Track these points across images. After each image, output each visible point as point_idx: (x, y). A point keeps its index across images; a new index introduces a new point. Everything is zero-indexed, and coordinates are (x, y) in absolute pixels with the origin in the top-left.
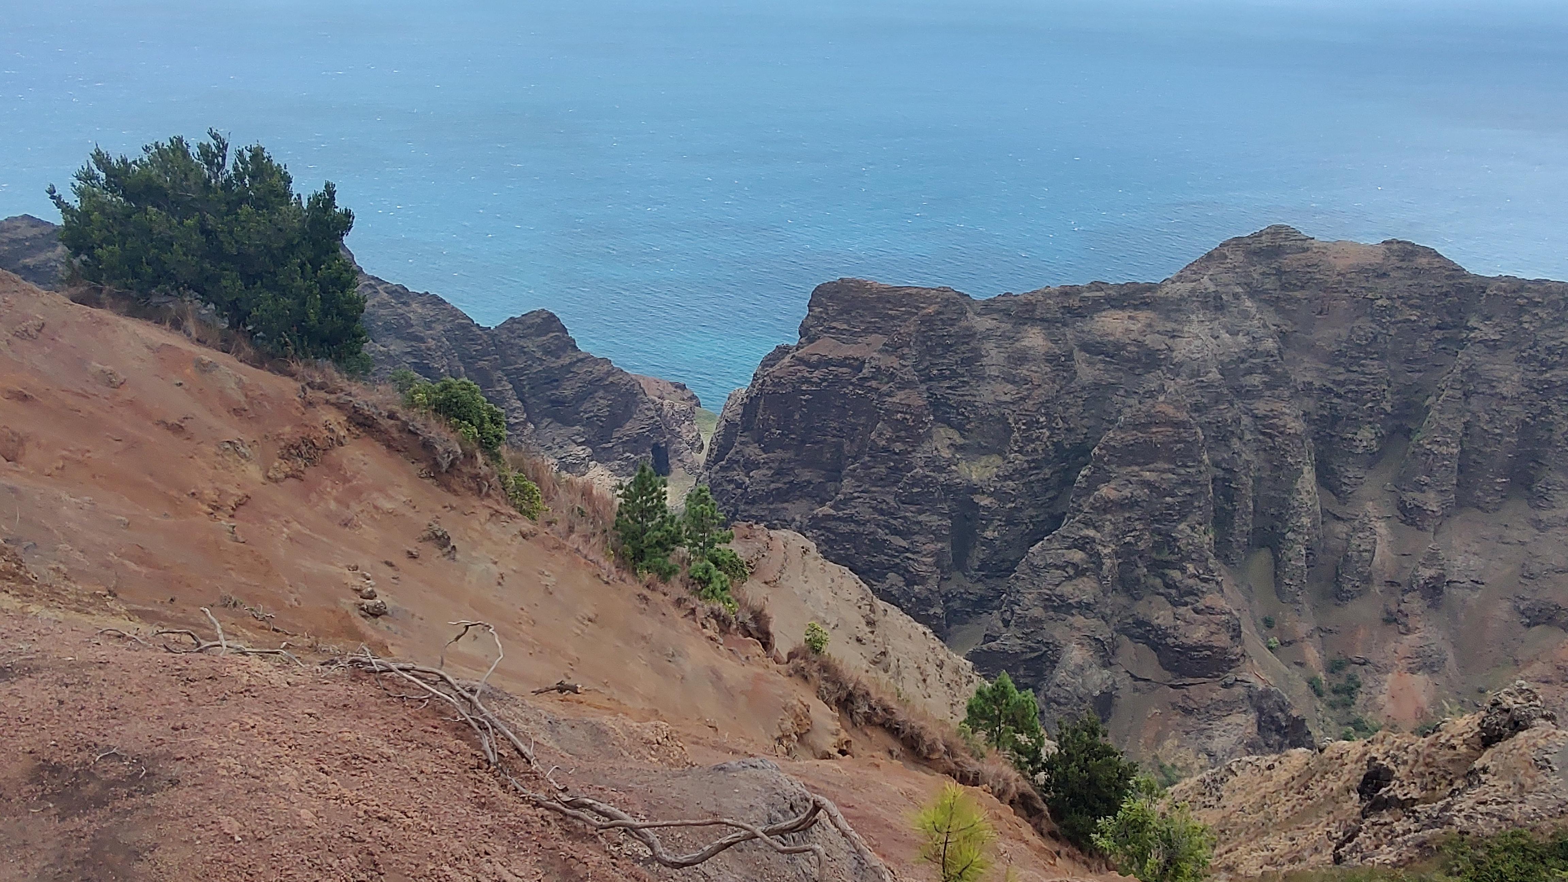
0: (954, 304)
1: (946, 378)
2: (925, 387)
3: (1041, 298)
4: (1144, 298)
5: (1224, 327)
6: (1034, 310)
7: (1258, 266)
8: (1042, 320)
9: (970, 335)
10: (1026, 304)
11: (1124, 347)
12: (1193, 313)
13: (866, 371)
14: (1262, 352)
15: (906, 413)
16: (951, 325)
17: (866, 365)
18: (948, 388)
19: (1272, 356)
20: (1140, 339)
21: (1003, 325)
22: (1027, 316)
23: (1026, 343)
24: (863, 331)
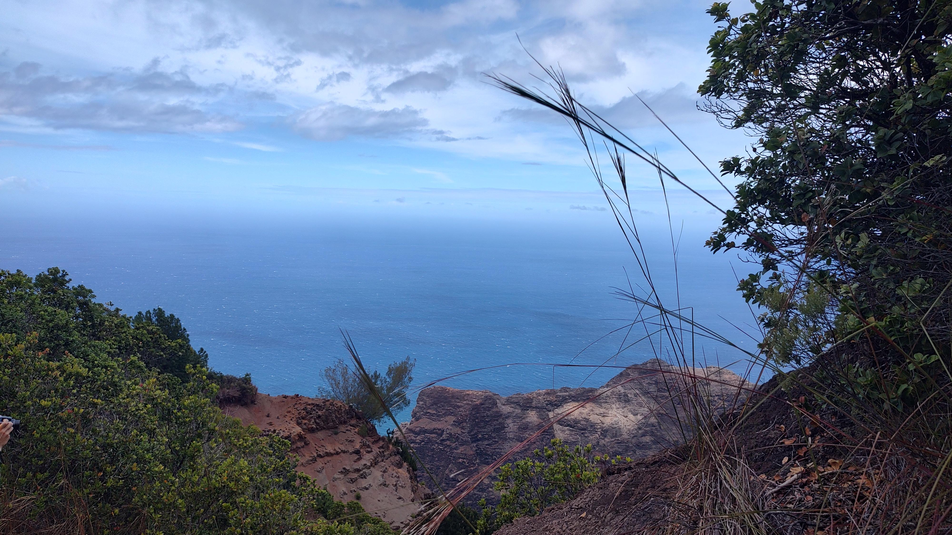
0: (490, 399)
1: (486, 439)
2: (475, 445)
3: (535, 395)
4: (588, 396)
5: (630, 411)
6: (532, 402)
7: (646, 380)
8: (536, 407)
9: (499, 415)
10: (527, 399)
11: (580, 421)
12: (614, 404)
13: (444, 436)
14: (649, 425)
15: (464, 459)
16: (489, 410)
17: (445, 433)
18: (487, 445)
19: (655, 426)
20: (587, 417)
21: (516, 410)
22: (528, 405)
23: (528, 420)
24: (443, 414)
